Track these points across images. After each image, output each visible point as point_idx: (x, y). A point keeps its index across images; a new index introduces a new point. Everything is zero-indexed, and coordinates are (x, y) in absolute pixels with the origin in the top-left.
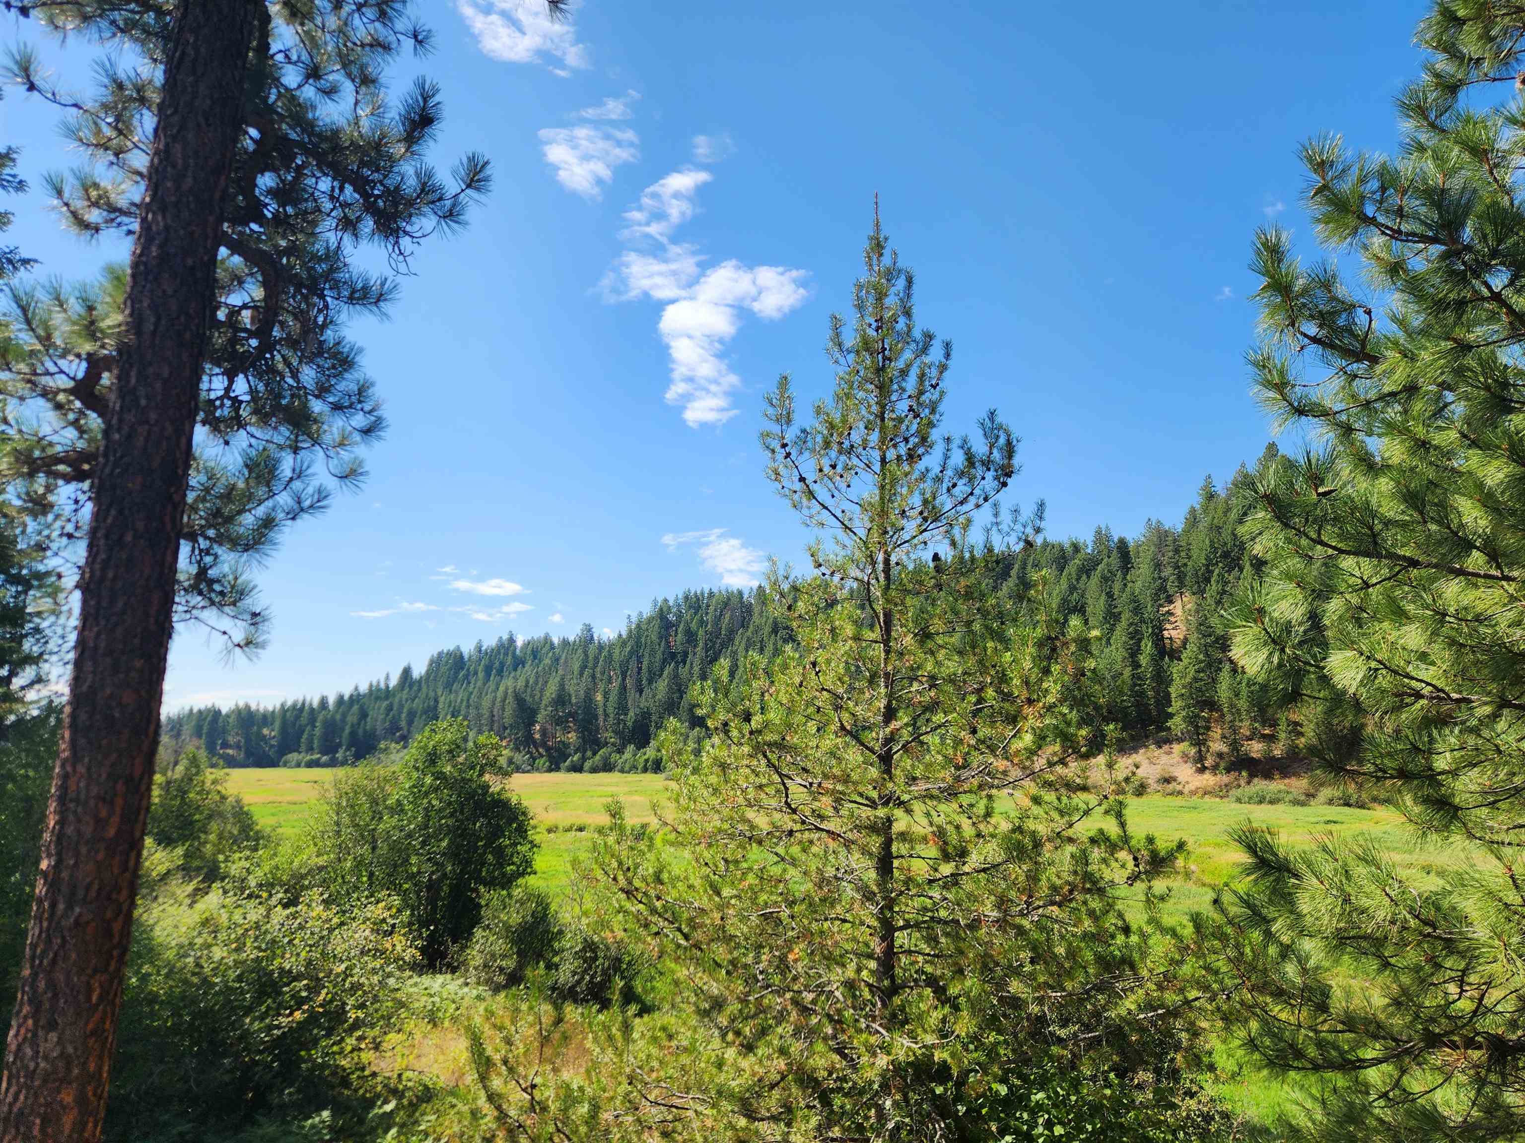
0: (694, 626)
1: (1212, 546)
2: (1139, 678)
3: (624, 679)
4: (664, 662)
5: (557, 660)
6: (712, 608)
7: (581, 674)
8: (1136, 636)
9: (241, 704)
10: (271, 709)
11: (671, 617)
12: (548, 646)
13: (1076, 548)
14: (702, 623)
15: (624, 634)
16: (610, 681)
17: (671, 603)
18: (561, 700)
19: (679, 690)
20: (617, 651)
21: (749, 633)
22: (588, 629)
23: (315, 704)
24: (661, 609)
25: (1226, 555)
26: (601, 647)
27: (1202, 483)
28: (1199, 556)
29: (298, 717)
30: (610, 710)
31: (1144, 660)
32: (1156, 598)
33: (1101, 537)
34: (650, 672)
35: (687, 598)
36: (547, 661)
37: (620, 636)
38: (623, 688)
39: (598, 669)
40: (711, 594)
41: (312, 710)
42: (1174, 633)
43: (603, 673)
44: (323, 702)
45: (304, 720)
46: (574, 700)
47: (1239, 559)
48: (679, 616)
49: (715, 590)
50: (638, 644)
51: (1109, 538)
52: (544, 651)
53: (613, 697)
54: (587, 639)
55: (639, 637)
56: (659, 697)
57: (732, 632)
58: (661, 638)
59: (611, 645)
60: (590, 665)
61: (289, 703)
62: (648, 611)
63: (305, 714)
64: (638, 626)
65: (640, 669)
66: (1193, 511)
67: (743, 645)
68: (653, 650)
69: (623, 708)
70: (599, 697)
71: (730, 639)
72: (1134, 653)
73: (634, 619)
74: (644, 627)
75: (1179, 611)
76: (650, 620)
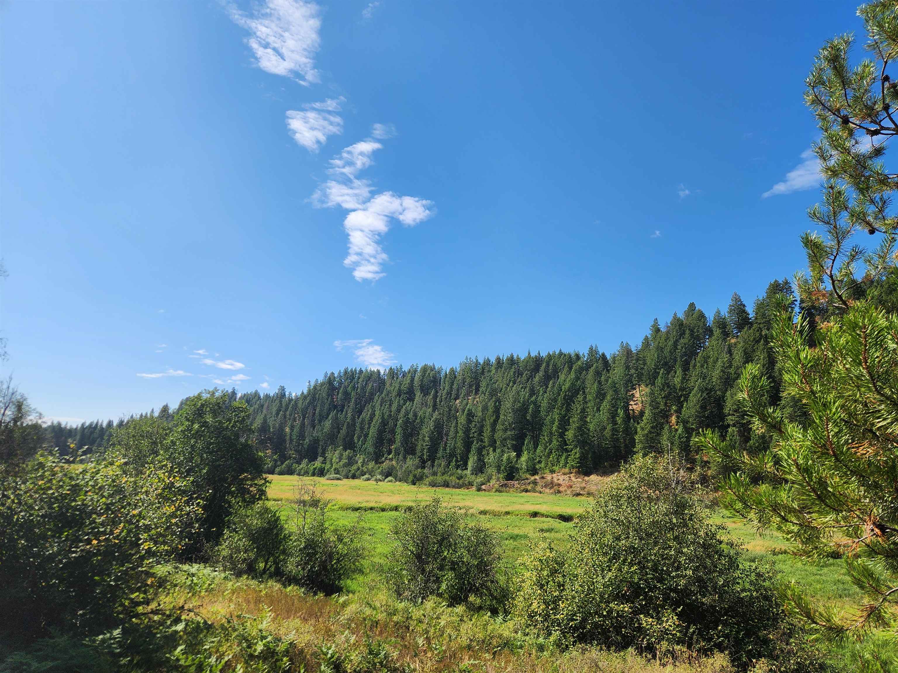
0: (349, 389)
1: (658, 358)
2: (617, 431)
3: (304, 419)
4: (329, 410)
5: (262, 406)
6: (361, 380)
7: (277, 414)
8: (614, 406)
9: (55, 423)
10: (74, 426)
11: (336, 384)
12: (257, 398)
13: (578, 357)
14: (354, 388)
15: (305, 392)
16: (295, 420)
17: (336, 375)
18: (264, 428)
19: (338, 427)
20: (301, 402)
21: (383, 395)
22: (283, 389)
23: (104, 425)
24: (330, 378)
25: (666, 364)
26: (290, 400)
27: (652, 323)
28: (651, 363)
29: (92, 433)
30: (294, 437)
31: (619, 420)
32: (626, 385)
33: (593, 352)
34: (320, 415)
35: (346, 372)
36: (256, 406)
37: (303, 393)
38: (303, 425)
39: (288, 413)
40: (361, 371)
41: (102, 428)
42: (635, 407)
43: (290, 415)
44: (110, 424)
45: (95, 435)
46: (271, 430)
47: (673, 367)
48: (340, 383)
49: (364, 370)
50: (314, 398)
51: (597, 352)
52: (254, 401)
53: (296, 430)
54: (282, 395)
55: (314, 395)
56: (325, 430)
57: (372, 394)
58: (328, 395)
59: (297, 399)
60: (283, 409)
61: (87, 424)
62: (321, 379)
63: (97, 431)
64: (315, 387)
65: (315, 413)
66: (646, 338)
67: (379, 402)
68: (323, 402)
69: (302, 436)
70: (287, 430)
71: (371, 399)
72: (614, 415)
73: (313, 384)
74: (318, 388)
75: (637, 395)
76: (322, 384)
